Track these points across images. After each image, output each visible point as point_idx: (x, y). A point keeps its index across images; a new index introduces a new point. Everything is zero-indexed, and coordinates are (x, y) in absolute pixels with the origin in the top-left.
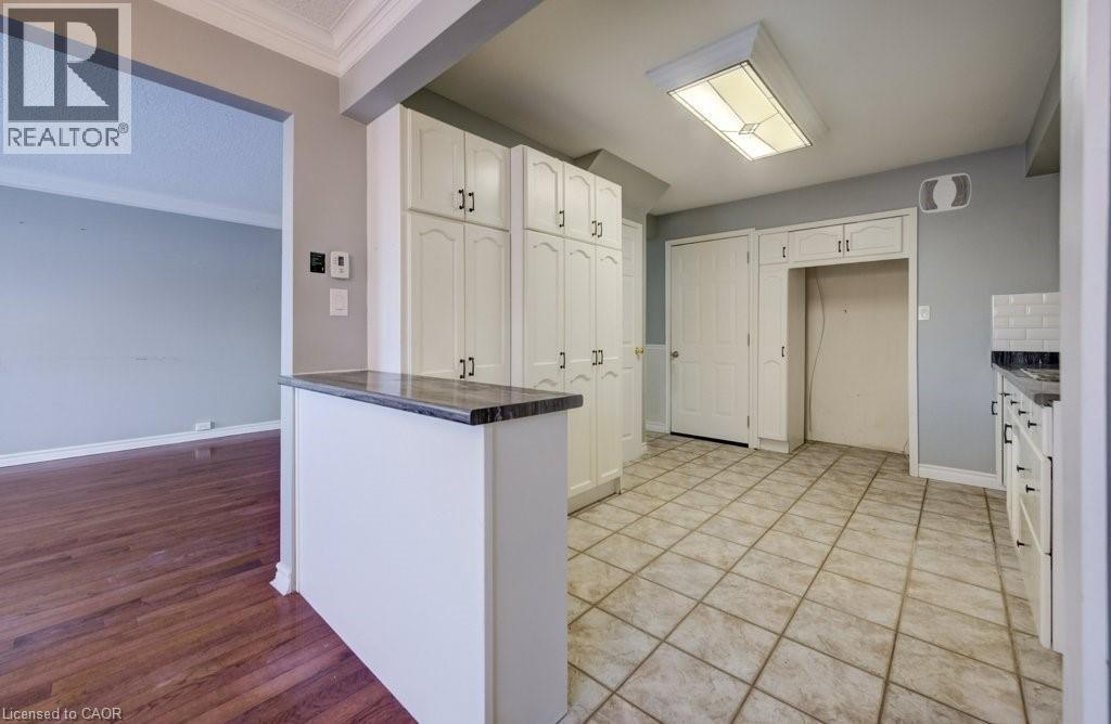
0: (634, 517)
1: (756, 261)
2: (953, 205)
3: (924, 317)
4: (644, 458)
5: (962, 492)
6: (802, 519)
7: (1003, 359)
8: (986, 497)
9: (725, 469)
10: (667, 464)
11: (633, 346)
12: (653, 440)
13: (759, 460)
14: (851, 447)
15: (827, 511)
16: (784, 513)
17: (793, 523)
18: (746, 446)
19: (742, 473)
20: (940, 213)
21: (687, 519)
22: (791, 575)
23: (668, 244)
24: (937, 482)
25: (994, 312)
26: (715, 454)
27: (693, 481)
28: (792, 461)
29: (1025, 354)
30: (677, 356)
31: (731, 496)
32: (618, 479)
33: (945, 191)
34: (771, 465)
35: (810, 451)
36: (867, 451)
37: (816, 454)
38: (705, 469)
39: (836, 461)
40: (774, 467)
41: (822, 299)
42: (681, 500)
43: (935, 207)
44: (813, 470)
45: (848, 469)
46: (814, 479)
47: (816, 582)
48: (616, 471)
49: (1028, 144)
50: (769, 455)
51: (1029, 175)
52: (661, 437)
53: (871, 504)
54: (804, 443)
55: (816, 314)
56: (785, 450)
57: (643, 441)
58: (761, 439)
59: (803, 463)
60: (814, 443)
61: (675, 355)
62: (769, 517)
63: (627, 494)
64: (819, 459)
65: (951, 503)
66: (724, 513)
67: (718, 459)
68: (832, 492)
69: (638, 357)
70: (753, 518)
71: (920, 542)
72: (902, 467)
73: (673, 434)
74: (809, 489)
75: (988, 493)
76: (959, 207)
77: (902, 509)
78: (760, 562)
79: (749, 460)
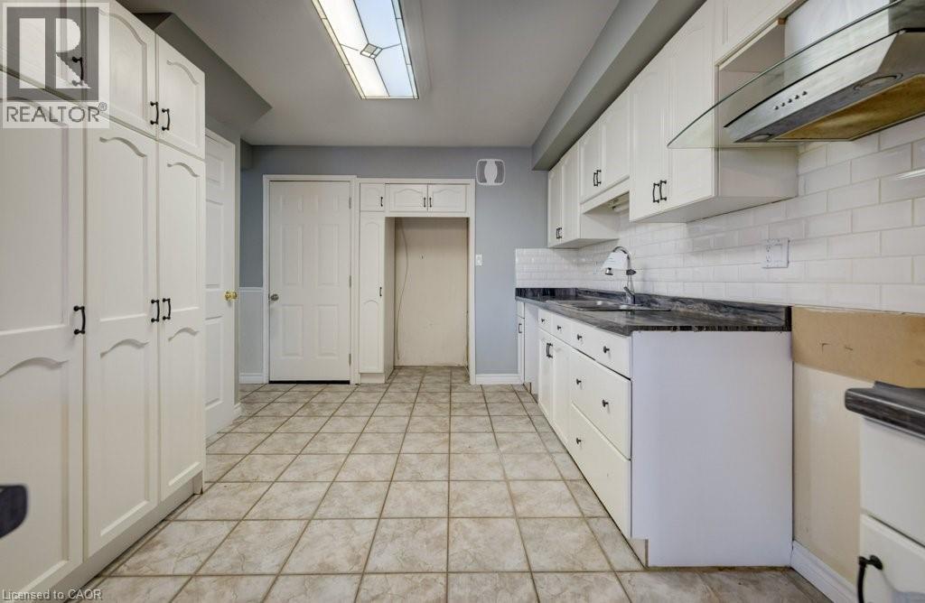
0: (224, 529)
1: (358, 208)
2: (496, 181)
3: (479, 263)
4: (238, 423)
5: (501, 392)
6: (414, 457)
7: (521, 293)
8: (514, 391)
9: (333, 415)
10: (266, 425)
11: (222, 290)
12: (247, 395)
13: (363, 396)
14: (426, 367)
15: (431, 439)
16: (399, 454)
17: (410, 465)
18: (347, 382)
19: (350, 416)
20: (489, 186)
21: (300, 503)
22: (428, 542)
23: (266, 178)
24: (488, 387)
25: (517, 260)
26: (321, 398)
27: (301, 440)
28: (390, 390)
29: (532, 289)
30: (277, 299)
31: (345, 449)
32: (200, 475)
33: (491, 170)
34: (372, 399)
35: (400, 377)
36: (437, 368)
37: (405, 378)
38: (312, 420)
39: (421, 382)
40: (377, 401)
41: (406, 247)
42: (291, 475)
43: (485, 181)
44: (408, 395)
45: (431, 388)
46: (411, 405)
47: (451, 539)
48: (196, 464)
49: (534, 148)
50: (370, 388)
51: (534, 169)
52: (257, 389)
53: (459, 421)
54: (395, 371)
55: (402, 259)
56: (382, 380)
57: (236, 402)
58: (361, 374)
59: (398, 390)
60: (401, 368)
61: (274, 298)
62: (387, 463)
63: (213, 491)
64: (409, 384)
65: (502, 403)
66: (342, 476)
67: (324, 403)
68: (428, 416)
69: (230, 304)
70: (372, 472)
71: (502, 449)
72: (464, 378)
73: (271, 382)
74: (411, 416)
75: (516, 388)
76: (498, 184)
77: (479, 418)
78: (394, 537)
79: (353, 399)
